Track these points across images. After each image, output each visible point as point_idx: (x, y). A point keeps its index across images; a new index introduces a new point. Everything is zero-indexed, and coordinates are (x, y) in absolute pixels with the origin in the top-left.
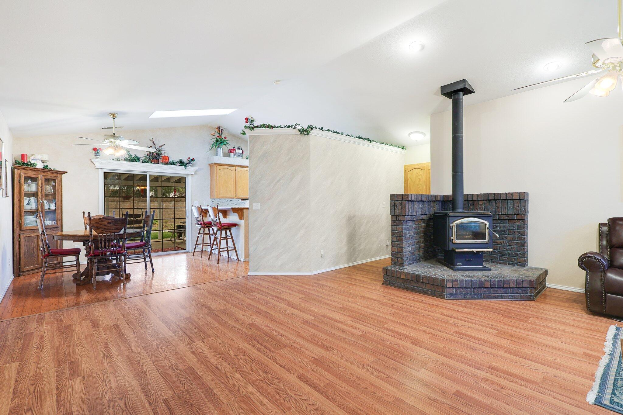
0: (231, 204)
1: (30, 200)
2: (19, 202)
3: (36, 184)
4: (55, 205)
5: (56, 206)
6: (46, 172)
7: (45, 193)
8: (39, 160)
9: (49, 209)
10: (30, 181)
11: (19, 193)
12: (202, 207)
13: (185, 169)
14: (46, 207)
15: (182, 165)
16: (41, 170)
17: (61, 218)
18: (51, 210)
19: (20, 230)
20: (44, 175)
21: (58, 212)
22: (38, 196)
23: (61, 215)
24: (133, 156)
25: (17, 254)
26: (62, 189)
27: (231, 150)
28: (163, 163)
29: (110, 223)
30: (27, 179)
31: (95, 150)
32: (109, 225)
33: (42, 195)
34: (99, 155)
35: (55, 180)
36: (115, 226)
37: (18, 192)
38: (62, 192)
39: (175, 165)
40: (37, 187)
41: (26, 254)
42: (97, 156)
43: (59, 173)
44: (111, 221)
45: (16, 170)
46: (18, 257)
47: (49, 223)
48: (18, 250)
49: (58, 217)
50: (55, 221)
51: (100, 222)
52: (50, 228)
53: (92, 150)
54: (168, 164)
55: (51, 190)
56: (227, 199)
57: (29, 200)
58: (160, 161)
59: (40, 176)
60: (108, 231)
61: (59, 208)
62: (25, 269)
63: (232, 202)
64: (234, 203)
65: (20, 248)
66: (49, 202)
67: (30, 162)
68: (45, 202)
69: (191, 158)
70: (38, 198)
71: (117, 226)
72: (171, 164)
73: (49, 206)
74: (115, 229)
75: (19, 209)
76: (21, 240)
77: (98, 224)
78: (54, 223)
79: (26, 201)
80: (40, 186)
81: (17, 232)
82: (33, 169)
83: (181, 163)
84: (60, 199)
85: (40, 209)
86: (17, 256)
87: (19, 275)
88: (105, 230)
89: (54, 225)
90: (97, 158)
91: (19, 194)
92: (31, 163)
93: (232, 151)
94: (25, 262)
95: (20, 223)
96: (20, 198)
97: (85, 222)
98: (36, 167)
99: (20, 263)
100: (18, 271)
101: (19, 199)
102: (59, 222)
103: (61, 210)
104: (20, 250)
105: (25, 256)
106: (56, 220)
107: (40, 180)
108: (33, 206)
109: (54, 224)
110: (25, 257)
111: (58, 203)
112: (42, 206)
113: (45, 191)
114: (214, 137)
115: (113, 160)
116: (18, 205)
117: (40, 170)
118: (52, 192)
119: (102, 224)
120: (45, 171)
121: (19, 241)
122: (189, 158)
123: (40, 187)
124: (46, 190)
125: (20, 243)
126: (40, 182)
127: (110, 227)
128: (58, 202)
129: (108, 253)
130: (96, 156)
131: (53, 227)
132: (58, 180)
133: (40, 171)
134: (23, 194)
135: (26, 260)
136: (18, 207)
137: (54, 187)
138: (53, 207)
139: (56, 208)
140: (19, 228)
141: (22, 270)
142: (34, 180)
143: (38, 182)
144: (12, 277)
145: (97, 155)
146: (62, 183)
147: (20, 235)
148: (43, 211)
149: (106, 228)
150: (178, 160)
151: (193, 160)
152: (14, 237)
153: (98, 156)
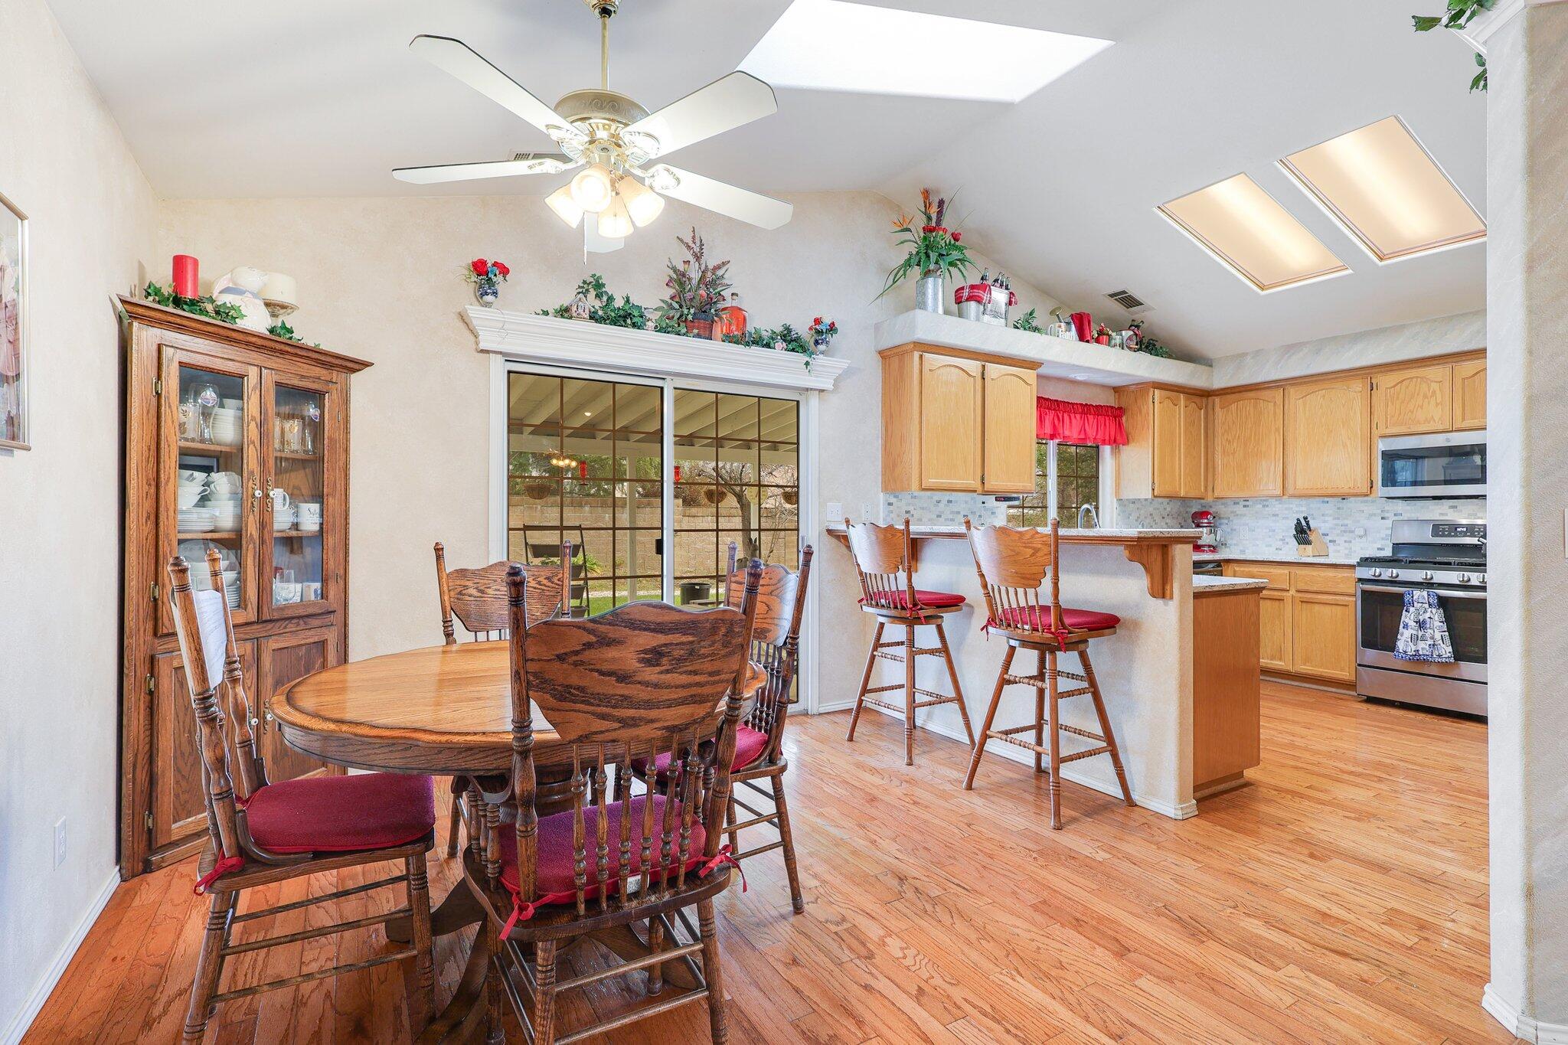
0: (951, 517)
1: (212, 486)
2: (153, 490)
3: (238, 409)
4: (318, 511)
5: (322, 516)
6: (282, 352)
7: (278, 454)
8: (252, 293)
9: (296, 526)
10: (209, 395)
11: (153, 447)
12: (912, 528)
13: (807, 364)
14: (282, 518)
15: (793, 350)
16: (260, 342)
17: (342, 572)
18: (300, 534)
19: (155, 634)
20: (274, 366)
21: (331, 540)
22: (245, 466)
23: (342, 556)
24: (619, 303)
25: (140, 757)
26: (348, 440)
27: (973, 287)
28: (729, 338)
29: (654, 657)
30: (193, 379)
31: (480, 268)
32: (651, 674)
33: (263, 462)
34: (495, 294)
35: (316, 396)
36: (684, 679)
37: (147, 438)
38: (347, 451)
39: (768, 346)
40: (241, 421)
41: (182, 754)
42: (485, 297)
43: (337, 366)
44: (661, 639)
45: (140, 328)
46: (142, 776)
47: (291, 595)
48: (143, 737)
49: (331, 563)
50: (317, 585)
51: (589, 646)
52: (293, 618)
53: (467, 273)
54: (747, 344)
55: (303, 440)
56: (937, 495)
57: (207, 484)
58: (718, 330)
59: (253, 372)
60: (641, 719)
61: (334, 522)
62: (179, 828)
63: (954, 507)
64: (958, 513)
65: (151, 729)
66: (295, 497)
67: (212, 301)
68: (277, 494)
69: (827, 321)
70: (245, 474)
71: (698, 678)
72: (756, 342)
73: (297, 514)
74: (683, 702)
75: (151, 525)
76: (157, 685)
77: (575, 664)
78: (316, 591)
79: (187, 489)
80: (253, 419)
81: (140, 642)
82: (222, 331)
83: (791, 341)
84: (340, 485)
85: (252, 529)
86: (138, 770)
87: (148, 868)
88: (616, 712)
89: (314, 604)
90: (488, 305)
91: (153, 452)
92: (217, 306)
93: (977, 292)
94: (177, 796)
95: (155, 600)
96: (158, 471)
97: (446, 598)
98: (241, 324)
99: (150, 801)
100: (144, 844)
101: (152, 475)
102: (333, 591)
103: (343, 531)
104: (152, 735)
105: (175, 763)
106: (324, 581)
107: (254, 389)
108: (223, 514)
109: (313, 598)
110: (178, 770)
111: (332, 502)
112: (261, 513)
113: (277, 445)
114: (907, 236)
115: (546, 313)
116: (148, 505)
117: (253, 340)
118: (306, 452)
119: (605, 667)
120: (278, 346)
121: (151, 693)
122: (817, 321)
123: (253, 425)
124: (282, 443)
125: (152, 701)
126: (254, 399)
127: (656, 686)
128: (330, 499)
129: (632, 883)
130: (482, 295)
131: (310, 611)
132: (335, 396)
133: (254, 344)
134: (175, 454)
135: (183, 783)
136: (148, 517)
137: (316, 428)
138: (310, 518)
139: (321, 524)
140: (150, 625)
141: (162, 841)
142: (230, 387)
143: (245, 398)
144: (111, 879)
145: (487, 294)
146: (347, 409)
147: (152, 660)
148: (266, 536)
149: (625, 698)
150: (779, 329)
151: (832, 328)
152: (125, 671)
153: (489, 298)
